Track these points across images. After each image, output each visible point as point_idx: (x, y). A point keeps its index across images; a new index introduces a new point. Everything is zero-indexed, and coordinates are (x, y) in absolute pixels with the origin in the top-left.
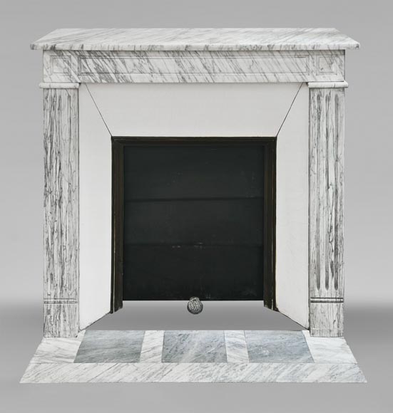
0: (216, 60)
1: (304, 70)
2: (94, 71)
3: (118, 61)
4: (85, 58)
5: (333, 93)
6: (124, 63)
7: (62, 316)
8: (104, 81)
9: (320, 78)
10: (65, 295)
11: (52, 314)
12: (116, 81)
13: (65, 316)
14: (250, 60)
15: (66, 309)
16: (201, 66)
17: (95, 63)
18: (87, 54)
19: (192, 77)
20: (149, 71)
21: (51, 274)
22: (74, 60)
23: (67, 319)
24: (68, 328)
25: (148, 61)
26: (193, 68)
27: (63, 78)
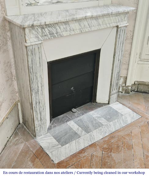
0: (92, 21)
1: (118, 21)
2: (48, 34)
3: (58, 27)
4: (44, 28)
5: (124, 28)
6: (60, 28)
7: (42, 129)
8: (52, 38)
9: (121, 23)
10: (42, 122)
11: (38, 130)
12: (57, 37)
13: (43, 129)
14: (103, 20)
15: (43, 127)
16: (87, 25)
17: (48, 30)
18: (45, 26)
19: (84, 30)
20: (69, 30)
21: (37, 118)
22: (40, 30)
23: (44, 129)
24: (44, 132)
25: (69, 26)
26: (85, 26)
27: (35, 40)
